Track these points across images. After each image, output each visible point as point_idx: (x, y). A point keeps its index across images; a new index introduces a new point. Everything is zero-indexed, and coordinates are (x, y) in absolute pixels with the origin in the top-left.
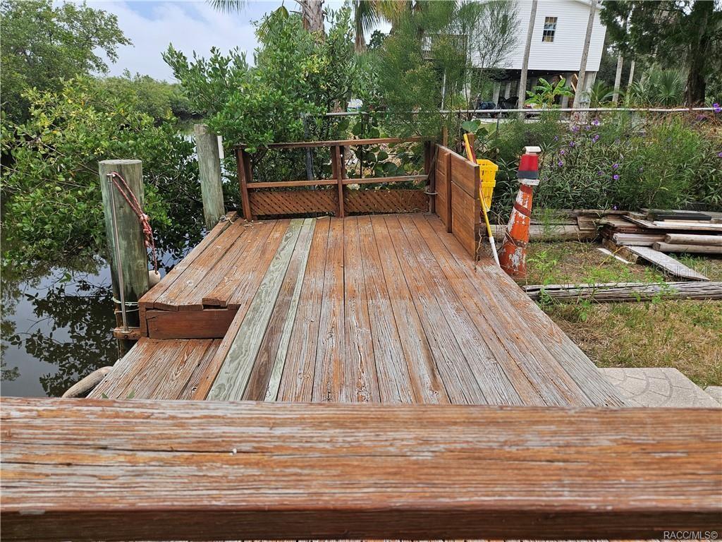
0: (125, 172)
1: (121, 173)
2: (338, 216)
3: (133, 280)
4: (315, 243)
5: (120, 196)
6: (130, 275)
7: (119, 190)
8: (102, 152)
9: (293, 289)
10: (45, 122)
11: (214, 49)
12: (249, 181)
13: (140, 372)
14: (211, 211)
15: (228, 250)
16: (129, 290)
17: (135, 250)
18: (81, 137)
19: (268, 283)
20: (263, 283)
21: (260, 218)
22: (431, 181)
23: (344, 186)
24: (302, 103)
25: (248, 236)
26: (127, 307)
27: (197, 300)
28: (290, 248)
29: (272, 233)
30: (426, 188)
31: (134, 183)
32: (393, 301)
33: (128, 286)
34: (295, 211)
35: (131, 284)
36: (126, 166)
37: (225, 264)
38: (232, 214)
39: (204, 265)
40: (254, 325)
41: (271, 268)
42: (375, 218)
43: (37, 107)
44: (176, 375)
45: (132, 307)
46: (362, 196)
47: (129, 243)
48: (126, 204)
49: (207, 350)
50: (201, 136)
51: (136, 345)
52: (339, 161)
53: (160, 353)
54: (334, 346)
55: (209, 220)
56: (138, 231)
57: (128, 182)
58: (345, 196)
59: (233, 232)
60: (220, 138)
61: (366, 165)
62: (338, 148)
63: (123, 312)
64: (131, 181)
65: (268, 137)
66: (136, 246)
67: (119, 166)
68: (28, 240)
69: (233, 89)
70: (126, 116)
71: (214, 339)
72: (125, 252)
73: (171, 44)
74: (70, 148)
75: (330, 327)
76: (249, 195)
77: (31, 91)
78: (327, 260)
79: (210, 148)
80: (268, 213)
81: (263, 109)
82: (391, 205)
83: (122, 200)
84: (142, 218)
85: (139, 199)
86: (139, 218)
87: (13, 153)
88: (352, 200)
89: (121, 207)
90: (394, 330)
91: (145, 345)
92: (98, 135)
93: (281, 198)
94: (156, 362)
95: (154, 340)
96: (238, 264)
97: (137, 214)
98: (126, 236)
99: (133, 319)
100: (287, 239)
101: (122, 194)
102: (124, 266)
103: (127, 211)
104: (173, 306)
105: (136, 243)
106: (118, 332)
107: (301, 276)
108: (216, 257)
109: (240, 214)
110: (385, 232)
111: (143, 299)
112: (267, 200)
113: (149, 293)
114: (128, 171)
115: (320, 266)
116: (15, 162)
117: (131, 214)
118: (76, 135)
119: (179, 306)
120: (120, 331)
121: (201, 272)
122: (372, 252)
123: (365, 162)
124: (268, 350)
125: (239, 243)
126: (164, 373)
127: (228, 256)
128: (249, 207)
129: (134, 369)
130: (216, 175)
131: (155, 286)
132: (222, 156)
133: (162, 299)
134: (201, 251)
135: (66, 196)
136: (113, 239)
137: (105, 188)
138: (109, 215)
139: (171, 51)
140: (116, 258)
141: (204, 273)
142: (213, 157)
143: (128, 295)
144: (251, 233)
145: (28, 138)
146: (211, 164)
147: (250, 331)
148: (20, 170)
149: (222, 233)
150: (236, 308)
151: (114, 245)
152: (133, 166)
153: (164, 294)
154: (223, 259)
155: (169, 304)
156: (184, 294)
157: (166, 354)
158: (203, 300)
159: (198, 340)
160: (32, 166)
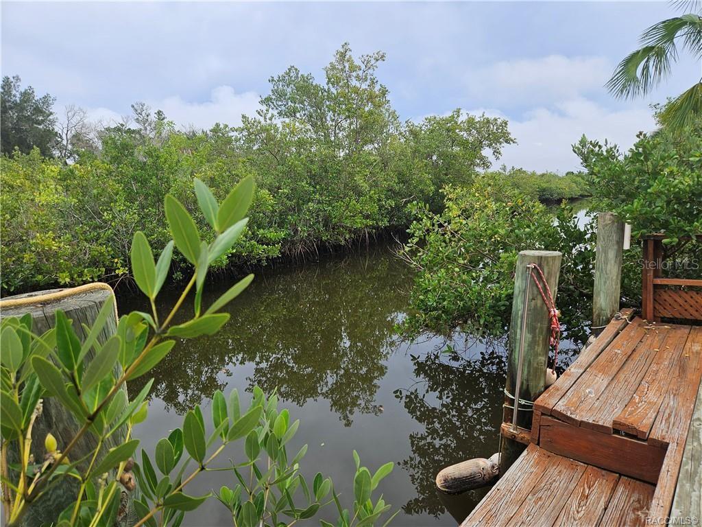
0: (544, 264)
1: (540, 265)
3: (531, 377)
5: (535, 288)
6: (529, 372)
7: (535, 282)
8: (499, 239)
10: (455, 212)
11: (641, 133)
12: (656, 276)
13: (534, 490)
14: (603, 306)
15: (629, 357)
16: (525, 387)
17: (538, 345)
18: (481, 225)
20: (695, 417)
21: (664, 320)
25: (652, 341)
26: (520, 405)
27: (606, 420)
29: (688, 344)
31: (552, 276)
33: (525, 382)
35: (527, 381)
36: (546, 258)
37: (629, 376)
38: (629, 311)
39: (603, 370)
43: (450, 199)
44: (578, 512)
45: (524, 406)
47: (534, 337)
48: (539, 297)
49: (614, 490)
50: (606, 225)
51: (525, 453)
53: (553, 471)
55: (599, 316)
56: (545, 326)
57: (546, 274)
59: (632, 334)
60: (628, 228)
63: (515, 408)
64: (549, 273)
66: (540, 342)
67: (540, 258)
68: (424, 310)
69: (655, 174)
70: (522, 206)
71: (620, 475)
72: (529, 346)
73: (584, 135)
74: (473, 235)
76: (655, 292)
77: (447, 187)
79: (615, 237)
80: (678, 316)
81: (693, 194)
83: (535, 292)
84: (552, 313)
85: (553, 292)
86: (550, 312)
87: (427, 237)
89: (534, 299)
91: (536, 455)
92: (496, 223)
93: (700, 300)
94: (551, 484)
95: (545, 452)
96: (648, 379)
97: (548, 308)
98: (532, 330)
99: (525, 419)
101: (537, 286)
102: (524, 360)
103: (539, 305)
104: (574, 420)
105: (541, 339)
106: (506, 429)
108: (617, 364)
109: (636, 315)
111: (540, 401)
112: (680, 300)
113: (545, 395)
114: (548, 263)
116: (426, 245)
117: (542, 307)
118: (478, 224)
119: (582, 422)
120: (508, 428)
121: (601, 381)
125: (643, 349)
126: (562, 503)
127: (630, 364)
128: (652, 306)
129: (526, 484)
130: (616, 267)
131: (551, 388)
132: (627, 246)
133: (561, 407)
134: (597, 353)
135: (465, 277)
136: (519, 331)
137: (520, 280)
138: (519, 305)
139: (583, 142)
140: (517, 350)
141: (606, 383)
142: (616, 247)
143: (523, 391)
144: (657, 339)
145: (440, 226)
146: (612, 254)
147: (697, 493)
148: (432, 252)
149: (617, 334)
150: (662, 448)
151: (518, 337)
152: (554, 258)
153: (562, 400)
154: (625, 368)
155: (569, 414)
156: (586, 406)
157: (561, 476)
158: (615, 423)
159: (599, 470)
160: (440, 249)
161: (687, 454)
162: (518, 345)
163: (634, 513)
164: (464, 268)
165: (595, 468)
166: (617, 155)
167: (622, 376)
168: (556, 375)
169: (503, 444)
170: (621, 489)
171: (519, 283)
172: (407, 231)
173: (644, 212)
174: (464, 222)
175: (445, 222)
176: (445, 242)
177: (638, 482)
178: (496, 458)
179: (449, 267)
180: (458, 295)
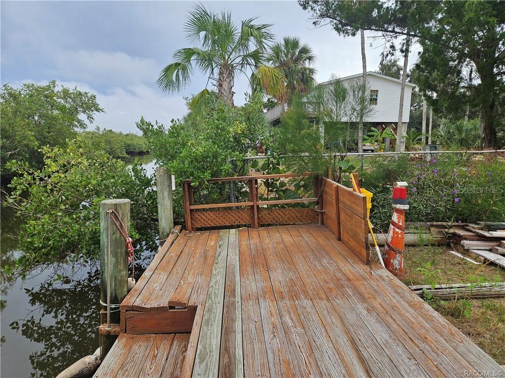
0: (119, 209)
1: (116, 210)
2: (254, 227)
3: (118, 287)
4: (241, 250)
5: (114, 226)
6: (115, 284)
7: (114, 222)
8: (92, 188)
9: (234, 290)
10: (53, 168)
11: (173, 120)
12: (191, 204)
13: (122, 366)
14: (165, 226)
15: (179, 257)
16: (114, 295)
17: (120, 265)
18: (77, 177)
19: (214, 286)
20: (210, 285)
21: (198, 229)
22: (320, 202)
23: (258, 206)
24: (230, 153)
25: (192, 243)
26: (111, 309)
27: (164, 302)
28: (224, 254)
29: (209, 242)
30: (316, 207)
31: (124, 216)
32: (315, 302)
33: (113, 292)
34: (223, 224)
35: (115, 290)
36: (120, 204)
37: (179, 269)
38: (179, 227)
39: (164, 270)
40: (212, 325)
41: (214, 272)
42: (280, 228)
43: (48, 158)
44: (150, 369)
45: (115, 309)
46: (271, 213)
47: (117, 260)
48: (118, 231)
49: (171, 345)
50: (161, 176)
51: (117, 341)
52: (254, 190)
53: (135, 347)
54: (279, 346)
55: (163, 233)
56: (124, 250)
57: (121, 216)
58: (258, 213)
59: (181, 242)
60: (173, 177)
61: (272, 191)
62: (254, 181)
63: (108, 312)
64: (122, 215)
65: (207, 175)
66: (122, 262)
67: (116, 205)
68: (33, 250)
69: (184, 145)
70: (108, 162)
71: (175, 334)
72: (114, 266)
73: (142, 117)
74: (70, 186)
75: (271, 327)
76: (191, 214)
77: (45, 147)
78: (254, 264)
79: (167, 183)
80: (203, 226)
81: (203, 157)
82: (291, 219)
83: (115, 229)
84: (128, 241)
85: (127, 227)
86: (126, 240)
87: (30, 190)
88: (263, 216)
89: (114, 234)
91: (124, 340)
92: (89, 176)
93: (213, 215)
94: (134, 357)
95: (130, 335)
96: (188, 268)
97: (124, 238)
98: (115, 255)
99: (116, 318)
100: (220, 246)
101: (116, 224)
102: (111, 277)
103: (118, 237)
104: (146, 308)
105: (122, 260)
106: (103, 329)
107: (238, 279)
108: (172, 263)
109: (184, 228)
110: (291, 239)
111: (124, 303)
112: (204, 217)
113: (128, 297)
114: (121, 208)
115: (249, 269)
116: (30, 196)
117: (120, 238)
118: (74, 177)
119: (151, 308)
120: (104, 328)
121: (163, 276)
122: (287, 257)
123: (270, 189)
124: (227, 350)
125: (186, 250)
126: (141, 367)
127: (180, 261)
128: (190, 222)
129: (117, 364)
130: (169, 201)
131: (132, 291)
132: (174, 188)
133: (138, 302)
134: (161, 258)
135: (67, 219)
136: (106, 257)
137: (103, 221)
138: (104, 239)
139: (142, 121)
140: (106, 271)
141: (166, 277)
142: (168, 189)
143: (113, 299)
144: (194, 242)
145: (41, 179)
146: (166, 194)
147: (210, 331)
148: (35, 201)
149: (173, 243)
150: (194, 309)
151: (106, 261)
152: (125, 204)
153: (139, 298)
154: (177, 264)
155: (143, 306)
156: (153, 297)
157: (140, 348)
158: (169, 302)
159: (163, 335)
160: (43, 198)
161: (206, 309)
162: (106, 267)
163: (182, 354)
164: (67, 213)
165: (161, 335)
166: (164, 131)
167: (175, 271)
168: (134, 281)
169: (102, 340)
170: (175, 343)
171: (103, 224)
172: (9, 186)
173: (179, 168)
174: (63, 176)
175: (45, 176)
176: (47, 192)
177: (185, 334)
178: (98, 352)
179: (53, 212)
180: (62, 235)
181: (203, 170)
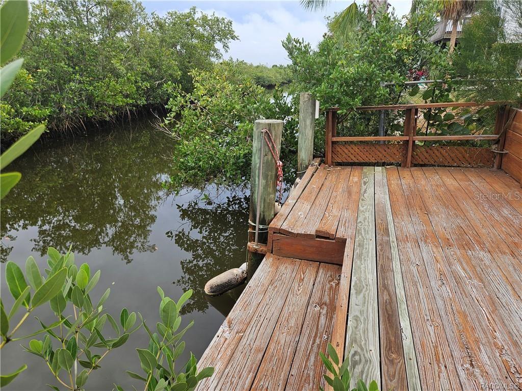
0: (272, 129)
1: (269, 130)
2: (405, 166)
3: (265, 210)
4: (391, 189)
6: (264, 206)
7: (267, 143)
8: (236, 113)
9: (387, 229)
10: (202, 92)
12: (333, 136)
13: (271, 283)
14: (304, 157)
15: (320, 189)
16: (262, 216)
17: (270, 187)
18: (222, 102)
19: (363, 222)
20: (358, 221)
21: (338, 164)
22: (502, 141)
23: (414, 142)
24: (389, 74)
25: (332, 178)
26: (260, 229)
27: (312, 230)
28: (370, 191)
29: (351, 178)
30: (494, 147)
31: (277, 138)
32: (495, 255)
34: (367, 160)
35: (263, 212)
36: (274, 125)
37: (322, 201)
38: (318, 160)
39: (307, 200)
40: (365, 260)
41: (361, 208)
42: (440, 170)
43: (197, 81)
44: (299, 290)
46: (429, 151)
47: (267, 182)
48: (270, 153)
49: (317, 272)
51: (264, 259)
52: (413, 121)
53: (282, 268)
54: (450, 295)
55: (301, 164)
56: (274, 173)
58: (413, 150)
59: (321, 174)
60: (318, 103)
61: (433, 125)
62: (414, 111)
63: (257, 231)
64: (275, 136)
65: (358, 101)
66: (271, 185)
67: (270, 125)
68: (184, 170)
69: (334, 65)
70: (250, 88)
71: (320, 262)
72: (264, 188)
73: (289, 34)
74: (217, 110)
75: (438, 274)
76: (332, 146)
77: (194, 71)
78: (409, 206)
79: (310, 110)
80: (345, 161)
81: (355, 79)
82: (456, 159)
83: (267, 150)
84: (278, 164)
85: (278, 149)
86: (276, 164)
87: (182, 112)
88: (419, 154)
89: (266, 155)
90: (509, 288)
91: (271, 260)
92: (233, 101)
93: (357, 150)
94: (282, 276)
95: (276, 256)
96: (332, 201)
97: (275, 161)
98: (266, 177)
99: (263, 238)
100: (365, 184)
101: (268, 146)
102: (261, 199)
103: (269, 159)
104: (293, 233)
105: (272, 183)
107: (390, 218)
108: (314, 194)
109: (323, 162)
110: (455, 183)
111: (272, 225)
112: (346, 151)
113: (275, 220)
114: (274, 128)
115: (403, 210)
116: (182, 118)
117: (271, 160)
118: (220, 101)
119: (298, 234)
120: (252, 245)
122: (450, 201)
123: (431, 122)
124: (386, 287)
125: (327, 183)
126: (289, 287)
127: (321, 194)
128: (331, 156)
129: (267, 280)
130: (311, 131)
131: (278, 215)
132: (317, 116)
133: (285, 227)
134: (303, 189)
135: (214, 142)
136: (257, 179)
137: (256, 141)
138: (256, 161)
139: (289, 39)
140: (256, 192)
141: (309, 207)
142: (311, 117)
143: (261, 219)
144: (334, 176)
145: (192, 102)
146: (308, 122)
147: (363, 265)
148: (187, 124)
149: (313, 175)
150: (343, 242)
151: (257, 183)
152: (278, 124)
153: (285, 222)
154: (318, 197)
155: (290, 230)
156: (299, 224)
157: (287, 270)
158: (317, 231)
159: (309, 262)
160: (194, 121)
161: (357, 244)
162: (257, 188)
163: (329, 284)
164: (212, 135)
165: (305, 261)
166: (309, 51)
167: (317, 202)
168: (280, 206)
169: (249, 256)
170: (321, 271)
171: (255, 144)
172: (166, 106)
173: (327, 92)
174: (210, 100)
175: (195, 99)
176: (196, 115)
177: (330, 265)
178: (244, 266)
179: (202, 135)
180: (210, 157)
181: (353, 96)
